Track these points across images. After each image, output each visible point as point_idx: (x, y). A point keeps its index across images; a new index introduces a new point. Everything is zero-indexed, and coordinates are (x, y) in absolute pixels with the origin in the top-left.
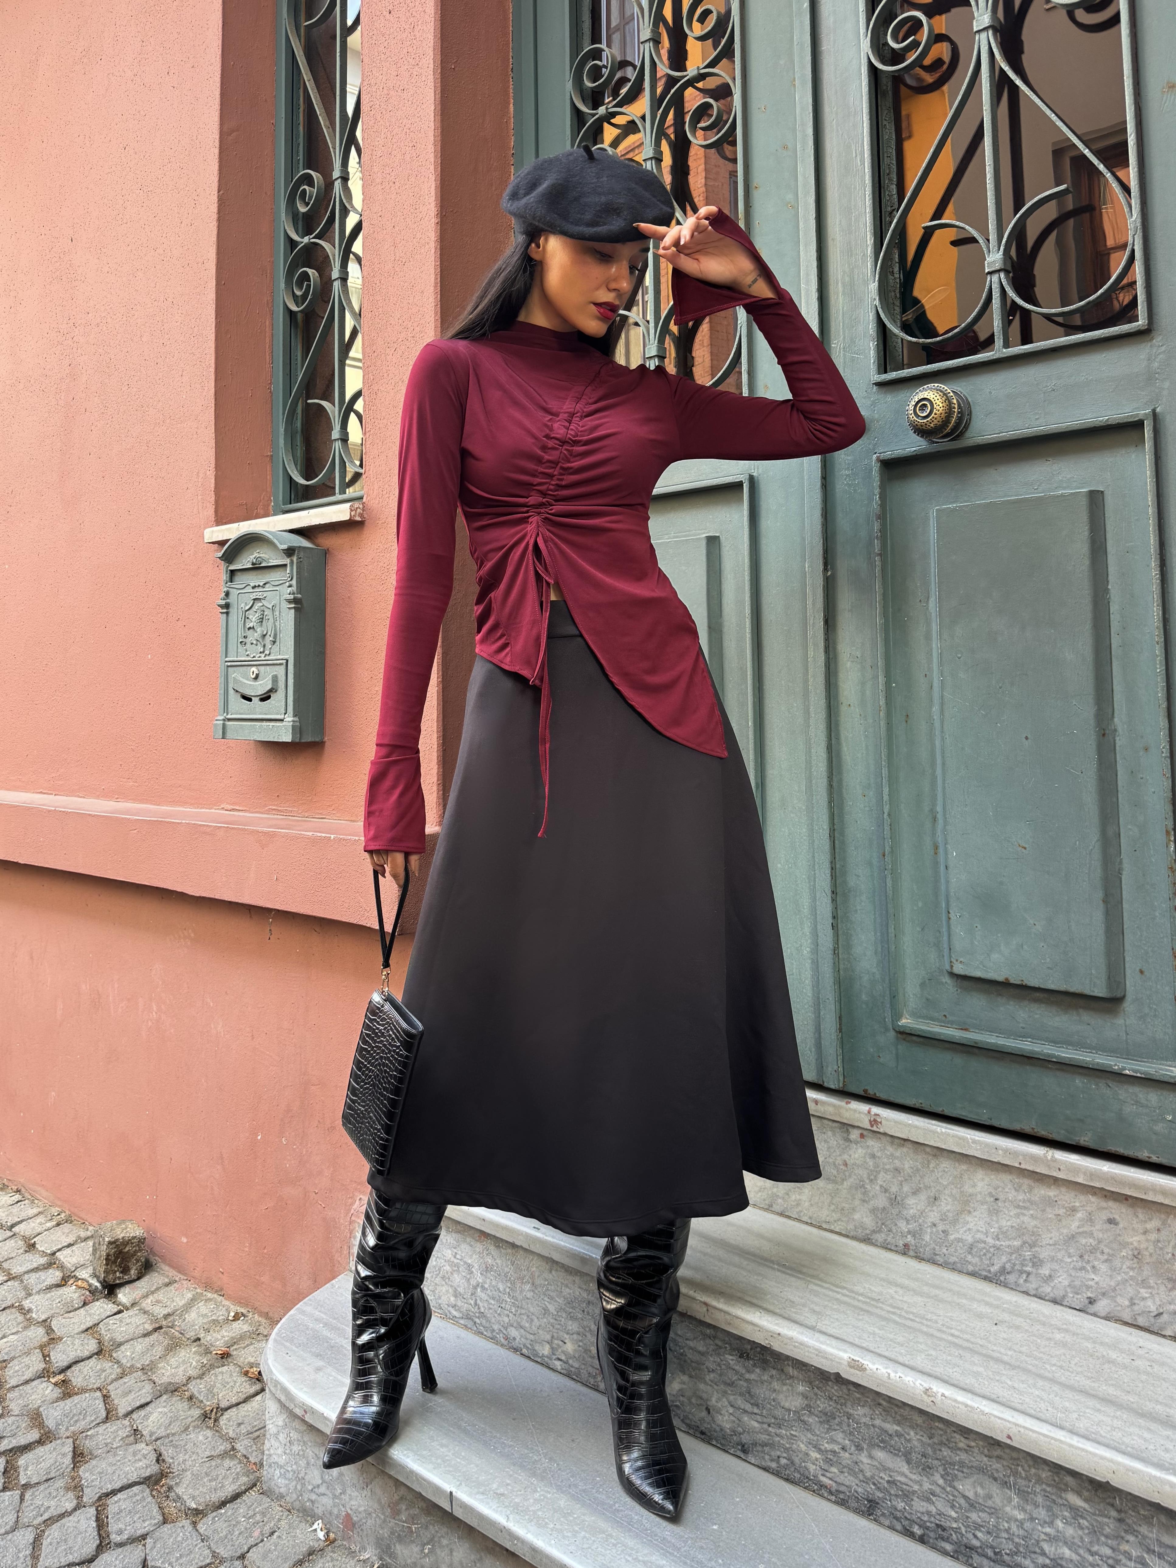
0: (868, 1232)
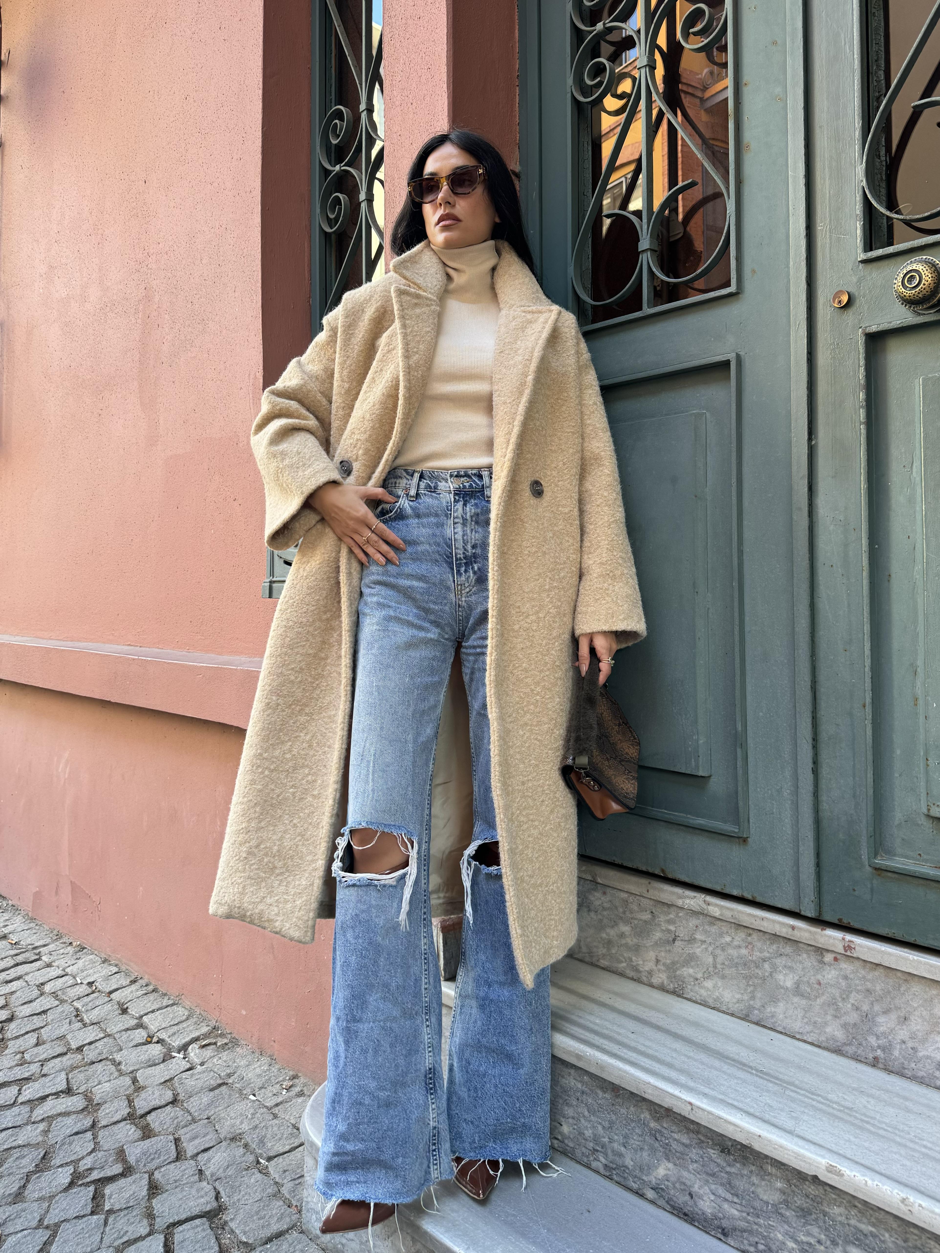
0: (838, 1044)
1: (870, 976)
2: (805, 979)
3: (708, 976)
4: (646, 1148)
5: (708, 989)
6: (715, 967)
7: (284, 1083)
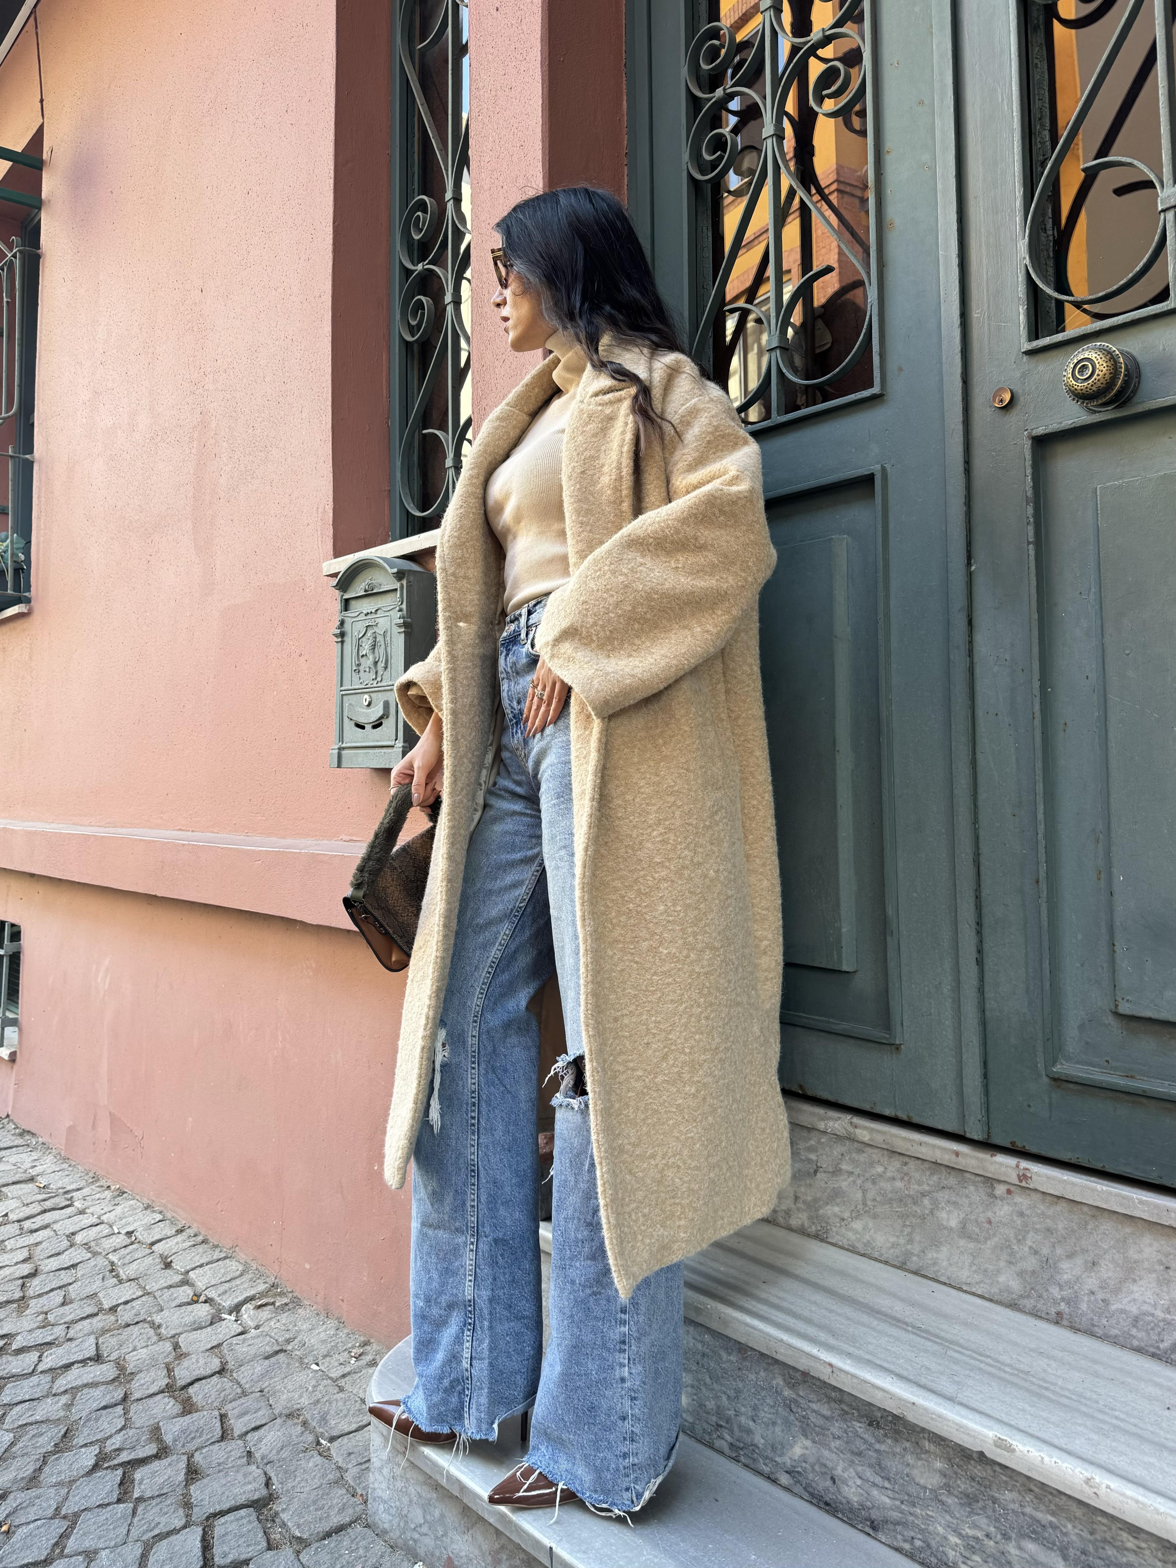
0: (1014, 1296)
1: (1050, 1212)
2: (973, 1217)
3: (857, 1215)
4: (779, 1421)
5: (856, 1232)
6: (865, 1204)
7: (354, 1351)
